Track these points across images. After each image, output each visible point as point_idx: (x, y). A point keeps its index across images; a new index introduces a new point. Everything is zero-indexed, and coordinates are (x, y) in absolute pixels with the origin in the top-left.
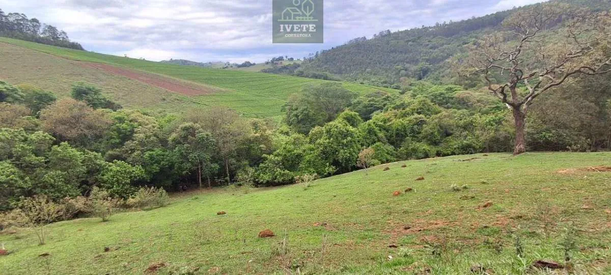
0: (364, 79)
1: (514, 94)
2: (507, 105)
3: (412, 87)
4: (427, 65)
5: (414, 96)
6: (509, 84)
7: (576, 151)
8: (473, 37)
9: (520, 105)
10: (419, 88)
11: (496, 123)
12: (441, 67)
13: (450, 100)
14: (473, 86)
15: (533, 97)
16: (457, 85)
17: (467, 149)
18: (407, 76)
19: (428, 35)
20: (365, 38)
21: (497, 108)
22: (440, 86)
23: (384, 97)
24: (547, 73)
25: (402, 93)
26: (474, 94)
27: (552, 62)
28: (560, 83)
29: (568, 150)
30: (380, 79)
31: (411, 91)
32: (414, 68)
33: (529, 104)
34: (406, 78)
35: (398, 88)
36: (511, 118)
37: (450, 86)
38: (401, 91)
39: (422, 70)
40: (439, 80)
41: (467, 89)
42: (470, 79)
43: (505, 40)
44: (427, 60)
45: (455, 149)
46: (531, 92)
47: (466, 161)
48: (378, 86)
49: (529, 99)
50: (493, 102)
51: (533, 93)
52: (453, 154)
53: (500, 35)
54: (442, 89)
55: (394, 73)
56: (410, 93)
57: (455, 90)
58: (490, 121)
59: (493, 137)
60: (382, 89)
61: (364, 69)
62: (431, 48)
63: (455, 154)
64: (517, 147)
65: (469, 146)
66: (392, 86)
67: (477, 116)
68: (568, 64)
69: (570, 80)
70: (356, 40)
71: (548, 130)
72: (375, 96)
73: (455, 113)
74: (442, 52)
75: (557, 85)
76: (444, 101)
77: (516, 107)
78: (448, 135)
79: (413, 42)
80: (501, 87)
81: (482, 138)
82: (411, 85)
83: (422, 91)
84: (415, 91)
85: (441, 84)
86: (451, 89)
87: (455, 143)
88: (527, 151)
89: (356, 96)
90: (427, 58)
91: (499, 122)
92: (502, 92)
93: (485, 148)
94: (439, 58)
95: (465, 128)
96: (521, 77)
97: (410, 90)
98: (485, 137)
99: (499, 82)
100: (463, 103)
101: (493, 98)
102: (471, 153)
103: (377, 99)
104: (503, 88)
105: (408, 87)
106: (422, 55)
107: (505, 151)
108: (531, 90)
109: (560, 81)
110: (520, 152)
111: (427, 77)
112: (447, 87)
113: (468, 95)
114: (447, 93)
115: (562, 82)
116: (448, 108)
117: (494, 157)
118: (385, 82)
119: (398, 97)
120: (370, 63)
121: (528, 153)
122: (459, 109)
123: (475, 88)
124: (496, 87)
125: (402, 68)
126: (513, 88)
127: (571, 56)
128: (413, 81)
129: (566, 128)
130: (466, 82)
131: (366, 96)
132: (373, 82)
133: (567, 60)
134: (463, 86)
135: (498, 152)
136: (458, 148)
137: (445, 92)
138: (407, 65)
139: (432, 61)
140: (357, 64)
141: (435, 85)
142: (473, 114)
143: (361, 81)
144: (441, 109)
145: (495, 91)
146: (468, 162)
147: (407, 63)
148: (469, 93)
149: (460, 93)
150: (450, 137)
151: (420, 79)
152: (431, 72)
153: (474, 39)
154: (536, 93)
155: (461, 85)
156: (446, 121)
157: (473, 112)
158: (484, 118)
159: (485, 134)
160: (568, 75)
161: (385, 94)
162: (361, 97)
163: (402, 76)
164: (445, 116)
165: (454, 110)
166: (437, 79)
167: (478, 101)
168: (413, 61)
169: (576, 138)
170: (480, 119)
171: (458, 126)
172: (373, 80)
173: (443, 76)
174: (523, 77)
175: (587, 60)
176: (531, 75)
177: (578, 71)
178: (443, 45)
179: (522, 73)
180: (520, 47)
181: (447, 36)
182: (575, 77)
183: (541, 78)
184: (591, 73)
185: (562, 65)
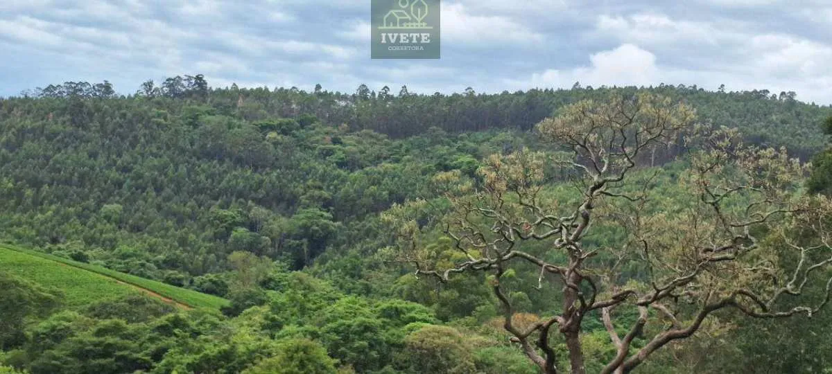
0: (90, 242)
1: (575, 351)
3: (270, 293)
4: (325, 218)
5: (273, 326)
6: (561, 320)
8: (467, 152)
10: (292, 299)
12: (368, 233)
13: (395, 353)
14: (464, 310)
16: (416, 301)
18: (254, 248)
19: (334, 120)
20: (107, 88)
22: (362, 300)
23: (162, 320)
24: (656, 298)
25: (232, 312)
26: (467, 340)
27: (668, 268)
28: (690, 332)
30: (152, 249)
31: (265, 309)
32: (280, 223)
34: (253, 257)
35: (216, 289)
37: (398, 303)
38: (226, 303)
39: (306, 232)
40: (360, 277)
41: (444, 319)
42: (457, 285)
43: (550, 179)
44: (326, 204)
46: (620, 351)
48: (142, 275)
51: (627, 354)
53: (535, 158)
54: (367, 312)
55: (209, 232)
56: (259, 314)
57: (413, 320)
60: (154, 289)
61: (91, 203)
62: (341, 164)
66: (197, 279)
68: (704, 278)
69: (714, 326)
70: (75, 89)
72: (129, 316)
74: (373, 184)
75: (684, 335)
79: (284, 132)
80: (539, 327)
82: (266, 283)
83: (303, 311)
84: (277, 308)
85: (368, 291)
86: (398, 312)
89: (46, 305)
90: (326, 194)
92: (542, 344)
94: (364, 200)
96: (593, 301)
97: (261, 303)
99: (537, 308)
100: (431, 366)
103: (131, 328)
104: (544, 330)
105: (254, 290)
106: (310, 182)
108: (619, 345)
109: (692, 323)
111: (323, 262)
112: (384, 305)
114: (383, 327)
115: (695, 328)
118: (171, 263)
119: (214, 326)
120: (119, 185)
123: (468, 319)
124: (526, 321)
125: (238, 219)
126: (571, 332)
127: (709, 255)
128: (273, 269)
130: (445, 294)
131: (92, 309)
132: (125, 256)
134: (435, 306)
137: (379, 322)
138: (258, 212)
139: (343, 208)
140: (68, 182)
141: (349, 292)
143: (78, 246)
145: (522, 339)
147: (259, 202)
148: (450, 335)
149: (425, 330)
151: (299, 265)
152: (337, 246)
153: (467, 158)
155: (428, 303)
160: (708, 309)
161: (167, 309)
162: (69, 313)
163: (238, 246)
166: (354, 273)
167: (479, 366)
168: (279, 199)
172: (124, 248)
173: (374, 266)
174: (598, 301)
175: (746, 273)
176: (619, 299)
177: (730, 302)
178: (378, 159)
179: (595, 289)
180: (589, 207)
181: (393, 133)
182: (724, 320)
183: (643, 311)
184: (758, 311)
185: (692, 279)
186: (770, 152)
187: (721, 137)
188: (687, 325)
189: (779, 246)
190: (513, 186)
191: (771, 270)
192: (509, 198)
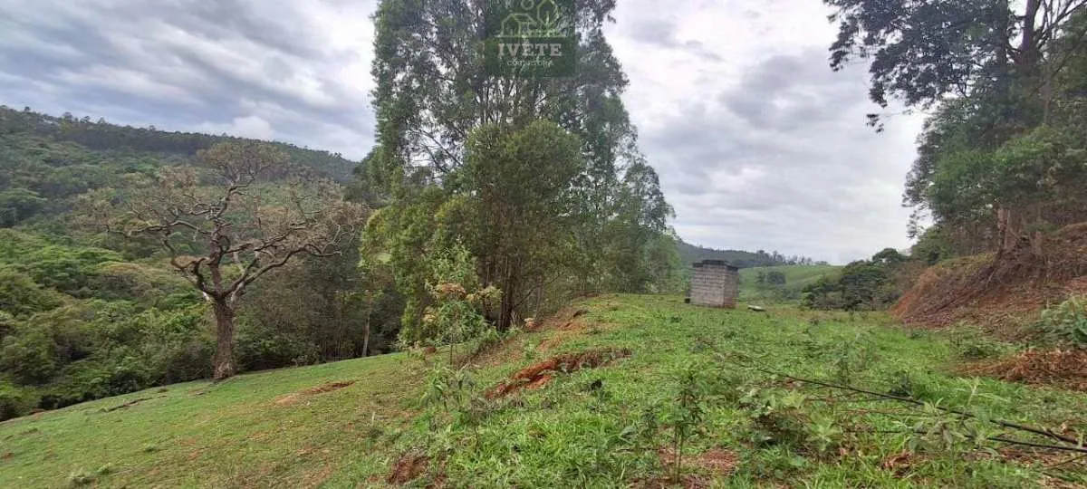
1: (217, 275)
2: (205, 294)
4: (33, 196)
6: (208, 259)
7: (302, 364)
8: (150, 164)
9: (227, 294)
11: (186, 327)
12: (71, 206)
13: (90, 279)
14: (145, 254)
15: (246, 283)
16: (110, 249)
17: (122, 384)
19: (42, 132)
21: (191, 298)
22: (65, 248)
24: (265, 247)
26: (145, 271)
27: (272, 233)
28: (282, 264)
29: (293, 364)
33: (240, 294)
36: (211, 317)
37: (92, 249)
39: (15, 203)
40: (64, 234)
41: (130, 260)
42: (142, 241)
43: (204, 183)
44: (34, 186)
45: (94, 386)
46: (243, 274)
47: (117, 411)
49: (241, 285)
50: (184, 288)
51: (247, 275)
52: (88, 397)
53: (196, 173)
54: (67, 255)
57: (106, 260)
58: (173, 324)
59: (181, 354)
62: (48, 161)
63: (94, 398)
64: (220, 368)
65: (127, 376)
67: (149, 314)
68: (291, 238)
69: (294, 260)
71: (269, 336)
73: (100, 307)
74: (75, 176)
75: (280, 265)
76: (74, 283)
77: (220, 299)
78: (76, 355)
80: (193, 262)
81: (158, 357)
85: (70, 243)
86: (94, 255)
87: (95, 374)
88: (238, 373)
90: (34, 180)
91: (191, 325)
92: (195, 272)
93: (163, 376)
94: (69, 186)
95: (121, 338)
96: (228, 249)
98: (161, 354)
99: (195, 253)
100: (119, 287)
101: (181, 279)
102: (133, 391)
104: (197, 264)
106: (19, 171)
107: (203, 378)
108: (243, 271)
109: (284, 259)
110: (225, 376)
111: (31, 223)
112: (83, 251)
113: (135, 272)
114: (82, 264)
115: (285, 262)
116: (83, 296)
117: (177, 392)
121: (239, 377)
122: (110, 299)
123: (147, 259)
124: (185, 260)
126: (214, 265)
127: (293, 227)
129: (293, 331)
130: (131, 245)
133: (291, 232)
134: (124, 252)
135: (190, 380)
136: (102, 384)
137: (79, 261)
139: (49, 190)
141: (53, 243)
142: (140, 310)
144: (65, 298)
145: (182, 269)
146: (123, 410)
148: (134, 268)
149: (114, 265)
150: (84, 360)
151: (8, 224)
152: (44, 213)
153: (149, 167)
154: (252, 275)
155: (118, 250)
156: (72, 328)
157: (140, 305)
158: (162, 318)
159: (164, 348)
160: (292, 253)
164: (72, 315)
165: (97, 301)
166: (59, 231)
167: (154, 285)
169: (304, 344)
170: (153, 319)
171: (104, 336)
173: (75, 227)
174: (232, 248)
175: (312, 236)
176: (243, 248)
177: (304, 249)
178: (80, 161)
179: (229, 241)
180: (227, 199)
181: (91, 145)
182: (301, 257)
183: (257, 254)
184: (317, 254)
185: (285, 238)
186: (326, 180)
187: (302, 171)
188: (281, 261)
189: (329, 224)
190: (181, 186)
191: (324, 235)
192: (177, 192)
